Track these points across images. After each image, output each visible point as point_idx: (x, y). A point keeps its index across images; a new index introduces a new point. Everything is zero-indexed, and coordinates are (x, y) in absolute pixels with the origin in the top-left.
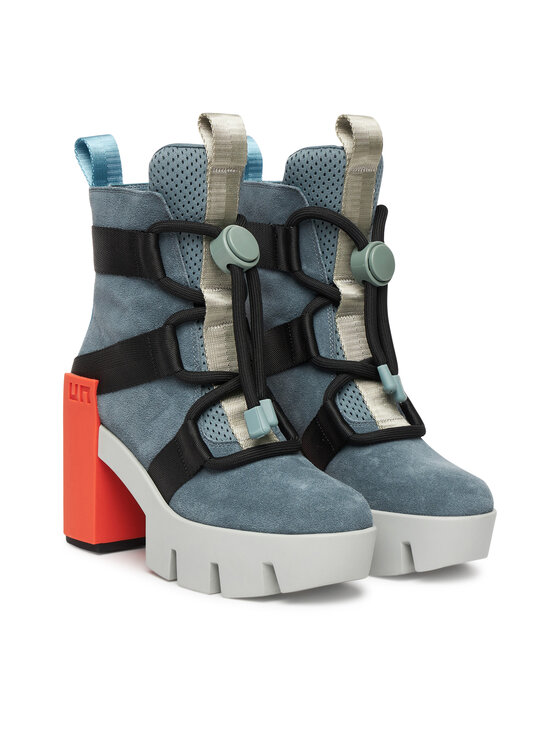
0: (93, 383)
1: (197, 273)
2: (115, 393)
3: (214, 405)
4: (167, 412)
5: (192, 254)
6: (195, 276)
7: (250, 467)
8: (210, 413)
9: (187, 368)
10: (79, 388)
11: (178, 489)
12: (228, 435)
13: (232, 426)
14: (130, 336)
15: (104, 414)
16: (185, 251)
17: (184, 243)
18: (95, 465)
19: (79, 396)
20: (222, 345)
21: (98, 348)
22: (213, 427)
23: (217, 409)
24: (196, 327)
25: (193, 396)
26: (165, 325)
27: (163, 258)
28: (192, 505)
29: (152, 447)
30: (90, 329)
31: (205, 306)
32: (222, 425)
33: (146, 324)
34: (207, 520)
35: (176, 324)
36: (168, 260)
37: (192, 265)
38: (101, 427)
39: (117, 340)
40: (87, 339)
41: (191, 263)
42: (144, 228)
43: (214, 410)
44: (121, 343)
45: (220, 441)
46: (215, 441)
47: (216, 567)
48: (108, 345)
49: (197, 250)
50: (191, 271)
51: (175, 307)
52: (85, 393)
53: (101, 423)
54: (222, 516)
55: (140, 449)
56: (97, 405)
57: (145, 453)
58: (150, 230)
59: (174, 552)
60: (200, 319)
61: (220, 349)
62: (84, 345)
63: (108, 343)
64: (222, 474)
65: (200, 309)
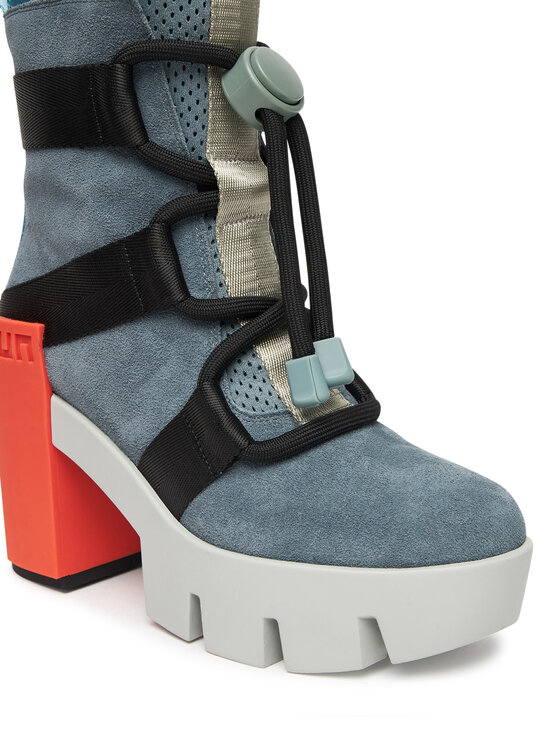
0: (36, 329)
1: (201, 133)
2: (74, 344)
3: (244, 353)
4: (164, 369)
5: (191, 100)
6: (197, 139)
7: (317, 453)
8: (238, 367)
9: (195, 294)
10: (13, 338)
11: (195, 496)
12: (273, 401)
13: (276, 385)
14: (93, 248)
15: (57, 379)
16: (178, 96)
17: (177, 83)
18: (48, 459)
19: (13, 350)
20: (247, 254)
21: (38, 273)
22: (244, 389)
23: (250, 359)
24: (204, 225)
25: (207, 342)
26: (153, 223)
27: (142, 110)
28: (225, 523)
29: (145, 428)
30: (22, 246)
31: (216, 188)
32: (261, 384)
33: (119, 225)
34: (253, 548)
35: (171, 221)
36: (150, 113)
37: (191, 119)
38: (54, 399)
39: (72, 255)
40: (19, 261)
41: (190, 116)
42: (106, 59)
43: (245, 361)
44: (77, 261)
45: (258, 412)
46: (251, 412)
47: (274, 625)
48: (55, 266)
49: (199, 93)
50: (190, 132)
51: (165, 192)
52: (23, 345)
53: (54, 392)
54: (279, 542)
55: (123, 432)
56: (45, 364)
57: (131, 439)
58: (116, 60)
59: (196, 600)
60: (210, 212)
61: (245, 260)
62: (16, 271)
63: (55, 262)
64: (270, 469)
65: (210, 194)
